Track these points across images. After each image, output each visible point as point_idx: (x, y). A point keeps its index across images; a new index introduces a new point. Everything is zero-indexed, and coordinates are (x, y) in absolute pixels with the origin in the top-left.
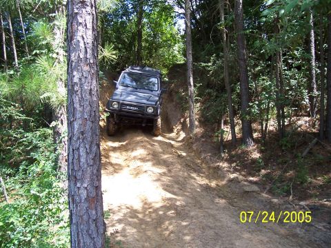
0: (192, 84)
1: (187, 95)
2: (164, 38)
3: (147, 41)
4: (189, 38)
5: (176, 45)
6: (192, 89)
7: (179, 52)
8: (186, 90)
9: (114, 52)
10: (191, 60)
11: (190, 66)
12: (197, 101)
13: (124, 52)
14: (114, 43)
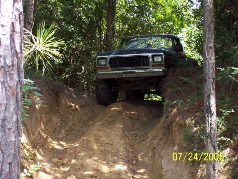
0: (213, 109)
1: (203, 131)
2: (160, 16)
3: (124, 20)
4: (209, 17)
5: (184, 30)
6: (214, 120)
7: (188, 43)
8: (202, 121)
9: (56, 44)
10: (213, 61)
11: (210, 73)
12: (223, 145)
13: (79, 42)
14: (58, 22)
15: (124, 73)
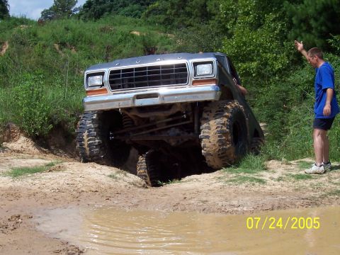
15: (139, 97)
